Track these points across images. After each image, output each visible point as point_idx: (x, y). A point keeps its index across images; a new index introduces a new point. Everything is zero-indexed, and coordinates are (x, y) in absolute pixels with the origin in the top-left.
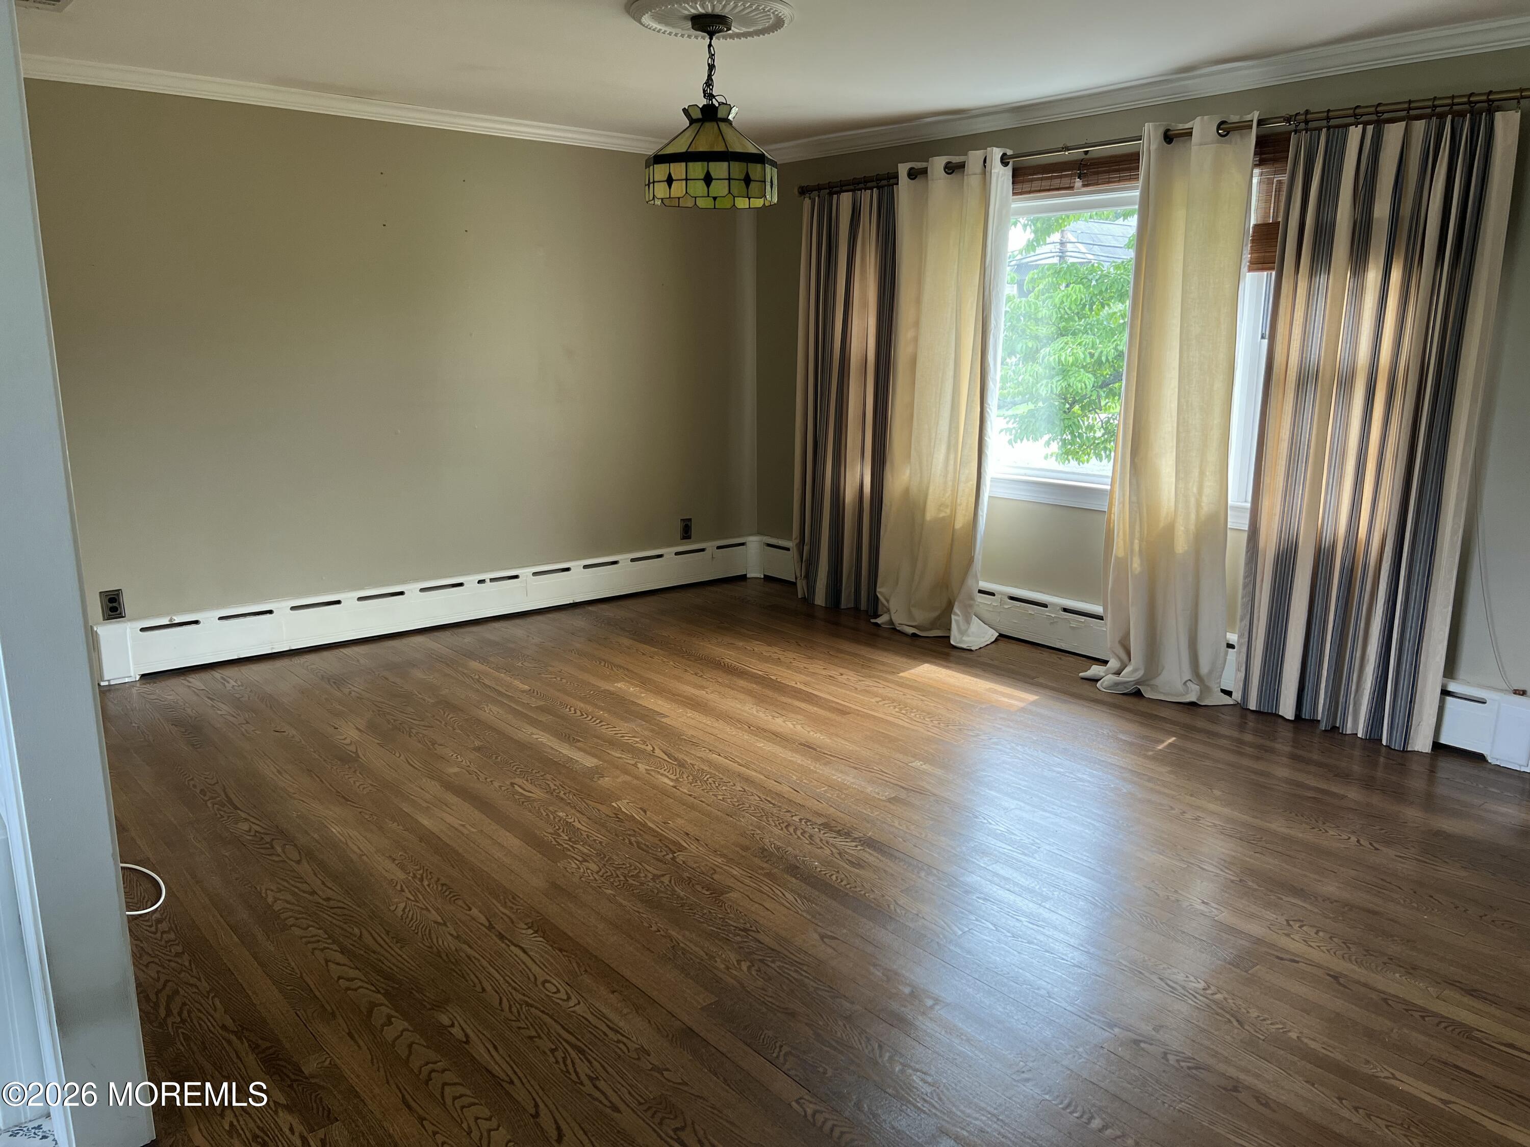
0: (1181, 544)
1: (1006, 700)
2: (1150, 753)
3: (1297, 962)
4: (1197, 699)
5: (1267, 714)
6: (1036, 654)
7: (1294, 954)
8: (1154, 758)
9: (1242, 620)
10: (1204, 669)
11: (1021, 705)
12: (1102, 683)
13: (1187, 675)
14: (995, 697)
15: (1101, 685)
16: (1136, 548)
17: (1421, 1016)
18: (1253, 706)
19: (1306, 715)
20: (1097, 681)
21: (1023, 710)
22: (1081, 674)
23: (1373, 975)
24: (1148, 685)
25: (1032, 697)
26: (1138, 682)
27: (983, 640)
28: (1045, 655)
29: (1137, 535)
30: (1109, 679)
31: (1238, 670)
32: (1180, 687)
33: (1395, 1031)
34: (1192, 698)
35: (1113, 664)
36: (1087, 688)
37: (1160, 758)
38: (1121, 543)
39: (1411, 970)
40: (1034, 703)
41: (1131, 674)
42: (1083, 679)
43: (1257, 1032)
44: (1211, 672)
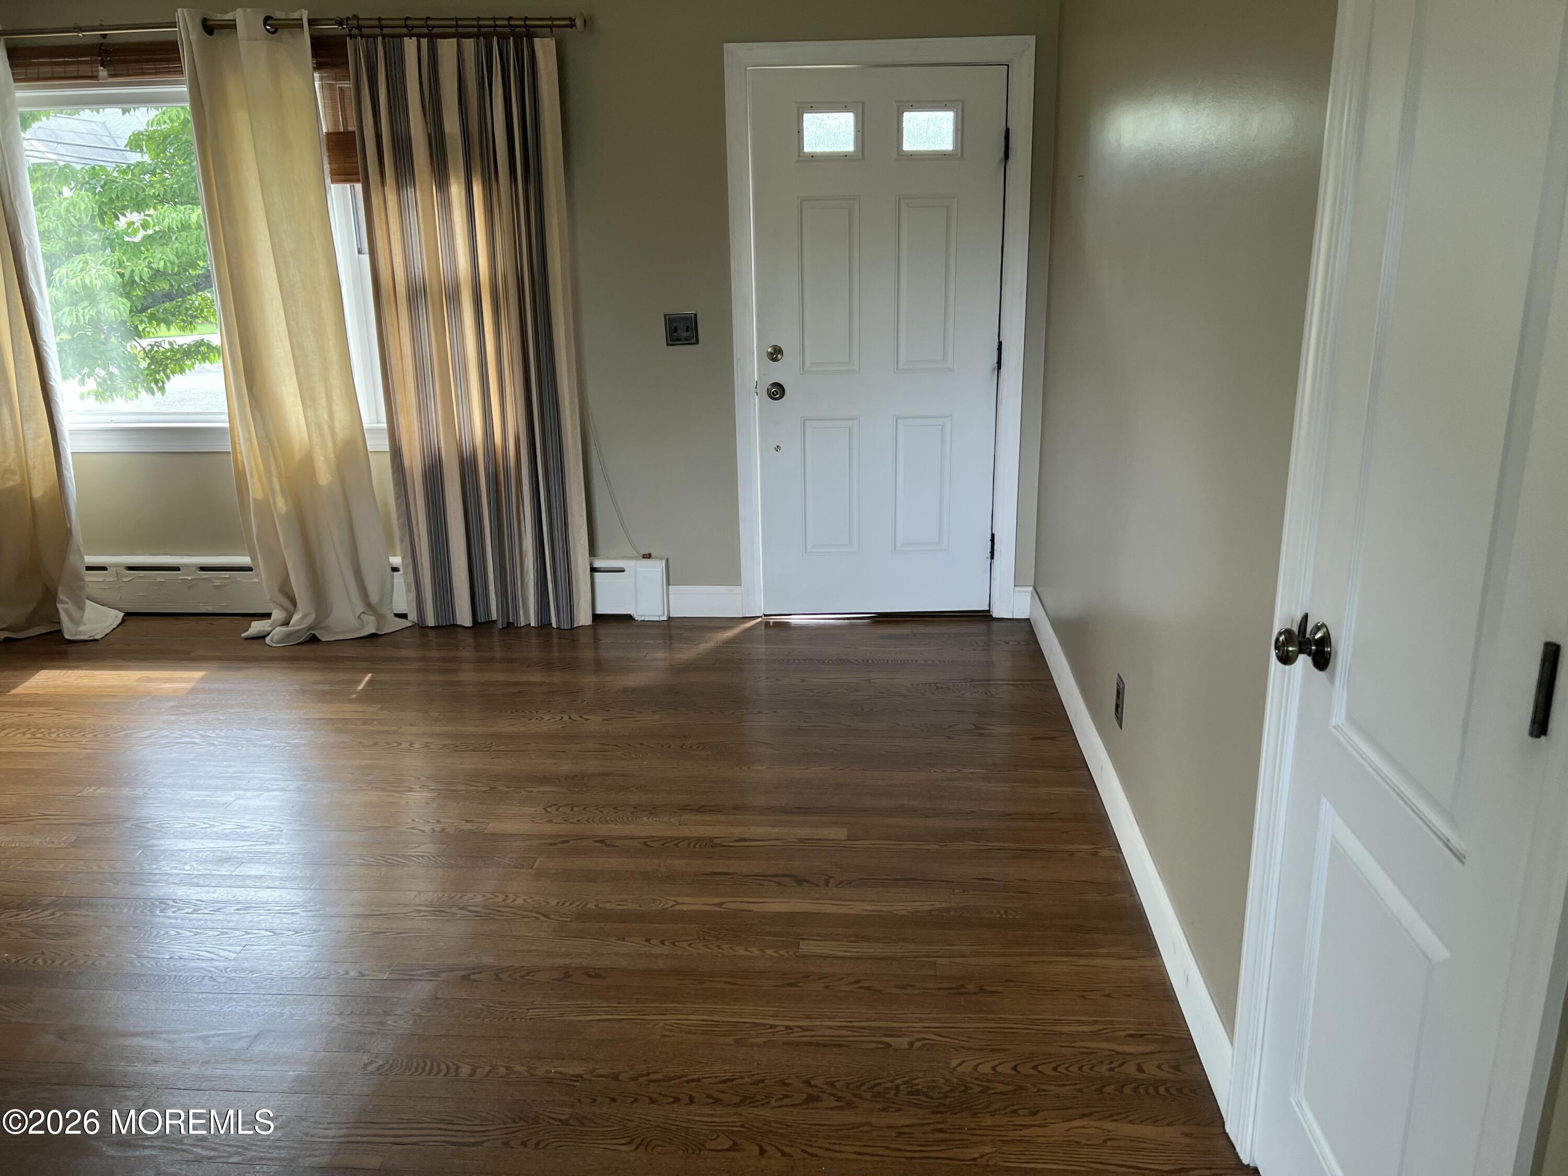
0: (325, 475)
1: (168, 685)
2: (354, 696)
3: (567, 841)
4: (377, 629)
5: (447, 626)
6: (180, 625)
7: (561, 836)
8: (358, 700)
9: (402, 541)
10: (374, 598)
11: (189, 686)
12: (272, 638)
13: (360, 608)
14: (152, 686)
15: (272, 640)
16: (277, 486)
17: (675, 845)
18: (431, 622)
19: (481, 619)
20: (264, 637)
21: (193, 691)
22: (243, 635)
23: (627, 827)
24: (322, 628)
25: (198, 674)
26: (311, 628)
27: (108, 624)
28: (191, 624)
29: (274, 471)
30: (279, 631)
31: (408, 590)
32: (354, 622)
33: (662, 864)
34: (371, 629)
35: (278, 615)
36: (255, 648)
37: (366, 697)
38: (258, 484)
39: (653, 810)
40: (202, 680)
41: (300, 620)
42: (247, 639)
43: (561, 917)
44: (381, 600)
